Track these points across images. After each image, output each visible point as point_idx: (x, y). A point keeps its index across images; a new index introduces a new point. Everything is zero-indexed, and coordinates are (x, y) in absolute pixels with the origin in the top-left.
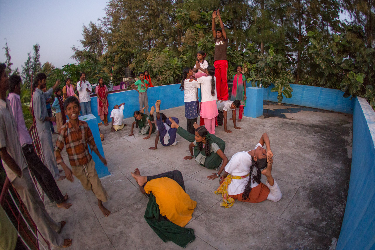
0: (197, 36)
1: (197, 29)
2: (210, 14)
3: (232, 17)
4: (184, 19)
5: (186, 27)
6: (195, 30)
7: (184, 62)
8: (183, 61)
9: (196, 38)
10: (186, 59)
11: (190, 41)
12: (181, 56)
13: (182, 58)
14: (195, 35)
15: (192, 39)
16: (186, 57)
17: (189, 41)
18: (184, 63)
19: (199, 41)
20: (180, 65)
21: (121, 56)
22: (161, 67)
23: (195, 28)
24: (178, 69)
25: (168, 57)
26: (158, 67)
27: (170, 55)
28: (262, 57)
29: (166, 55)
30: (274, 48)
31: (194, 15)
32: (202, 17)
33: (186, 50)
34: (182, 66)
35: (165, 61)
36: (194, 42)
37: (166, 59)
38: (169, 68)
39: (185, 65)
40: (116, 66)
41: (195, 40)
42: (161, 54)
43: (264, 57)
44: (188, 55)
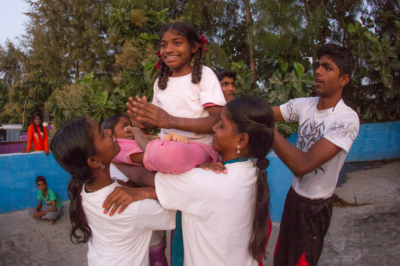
0: (143, 54)
1: (143, 42)
2: (166, 15)
3: (200, 21)
4: (120, 24)
7: (121, 100)
10: (124, 96)
11: (131, 61)
12: (117, 90)
13: (117, 94)
14: (139, 51)
15: (135, 57)
18: (122, 102)
19: (147, 59)
20: (112, 106)
21: (37, 89)
22: (78, 109)
23: (139, 39)
24: (109, 113)
25: (92, 90)
26: (69, 109)
27: (95, 87)
28: (277, 81)
29: (89, 87)
30: (287, 64)
31: (138, 15)
32: (151, 21)
33: (125, 80)
34: (115, 108)
35: (85, 98)
36: (137, 64)
37: (88, 94)
38: (93, 111)
39: (123, 106)
40: (31, 103)
41: (140, 60)
42: (80, 84)
43: (281, 81)
44: (128, 88)
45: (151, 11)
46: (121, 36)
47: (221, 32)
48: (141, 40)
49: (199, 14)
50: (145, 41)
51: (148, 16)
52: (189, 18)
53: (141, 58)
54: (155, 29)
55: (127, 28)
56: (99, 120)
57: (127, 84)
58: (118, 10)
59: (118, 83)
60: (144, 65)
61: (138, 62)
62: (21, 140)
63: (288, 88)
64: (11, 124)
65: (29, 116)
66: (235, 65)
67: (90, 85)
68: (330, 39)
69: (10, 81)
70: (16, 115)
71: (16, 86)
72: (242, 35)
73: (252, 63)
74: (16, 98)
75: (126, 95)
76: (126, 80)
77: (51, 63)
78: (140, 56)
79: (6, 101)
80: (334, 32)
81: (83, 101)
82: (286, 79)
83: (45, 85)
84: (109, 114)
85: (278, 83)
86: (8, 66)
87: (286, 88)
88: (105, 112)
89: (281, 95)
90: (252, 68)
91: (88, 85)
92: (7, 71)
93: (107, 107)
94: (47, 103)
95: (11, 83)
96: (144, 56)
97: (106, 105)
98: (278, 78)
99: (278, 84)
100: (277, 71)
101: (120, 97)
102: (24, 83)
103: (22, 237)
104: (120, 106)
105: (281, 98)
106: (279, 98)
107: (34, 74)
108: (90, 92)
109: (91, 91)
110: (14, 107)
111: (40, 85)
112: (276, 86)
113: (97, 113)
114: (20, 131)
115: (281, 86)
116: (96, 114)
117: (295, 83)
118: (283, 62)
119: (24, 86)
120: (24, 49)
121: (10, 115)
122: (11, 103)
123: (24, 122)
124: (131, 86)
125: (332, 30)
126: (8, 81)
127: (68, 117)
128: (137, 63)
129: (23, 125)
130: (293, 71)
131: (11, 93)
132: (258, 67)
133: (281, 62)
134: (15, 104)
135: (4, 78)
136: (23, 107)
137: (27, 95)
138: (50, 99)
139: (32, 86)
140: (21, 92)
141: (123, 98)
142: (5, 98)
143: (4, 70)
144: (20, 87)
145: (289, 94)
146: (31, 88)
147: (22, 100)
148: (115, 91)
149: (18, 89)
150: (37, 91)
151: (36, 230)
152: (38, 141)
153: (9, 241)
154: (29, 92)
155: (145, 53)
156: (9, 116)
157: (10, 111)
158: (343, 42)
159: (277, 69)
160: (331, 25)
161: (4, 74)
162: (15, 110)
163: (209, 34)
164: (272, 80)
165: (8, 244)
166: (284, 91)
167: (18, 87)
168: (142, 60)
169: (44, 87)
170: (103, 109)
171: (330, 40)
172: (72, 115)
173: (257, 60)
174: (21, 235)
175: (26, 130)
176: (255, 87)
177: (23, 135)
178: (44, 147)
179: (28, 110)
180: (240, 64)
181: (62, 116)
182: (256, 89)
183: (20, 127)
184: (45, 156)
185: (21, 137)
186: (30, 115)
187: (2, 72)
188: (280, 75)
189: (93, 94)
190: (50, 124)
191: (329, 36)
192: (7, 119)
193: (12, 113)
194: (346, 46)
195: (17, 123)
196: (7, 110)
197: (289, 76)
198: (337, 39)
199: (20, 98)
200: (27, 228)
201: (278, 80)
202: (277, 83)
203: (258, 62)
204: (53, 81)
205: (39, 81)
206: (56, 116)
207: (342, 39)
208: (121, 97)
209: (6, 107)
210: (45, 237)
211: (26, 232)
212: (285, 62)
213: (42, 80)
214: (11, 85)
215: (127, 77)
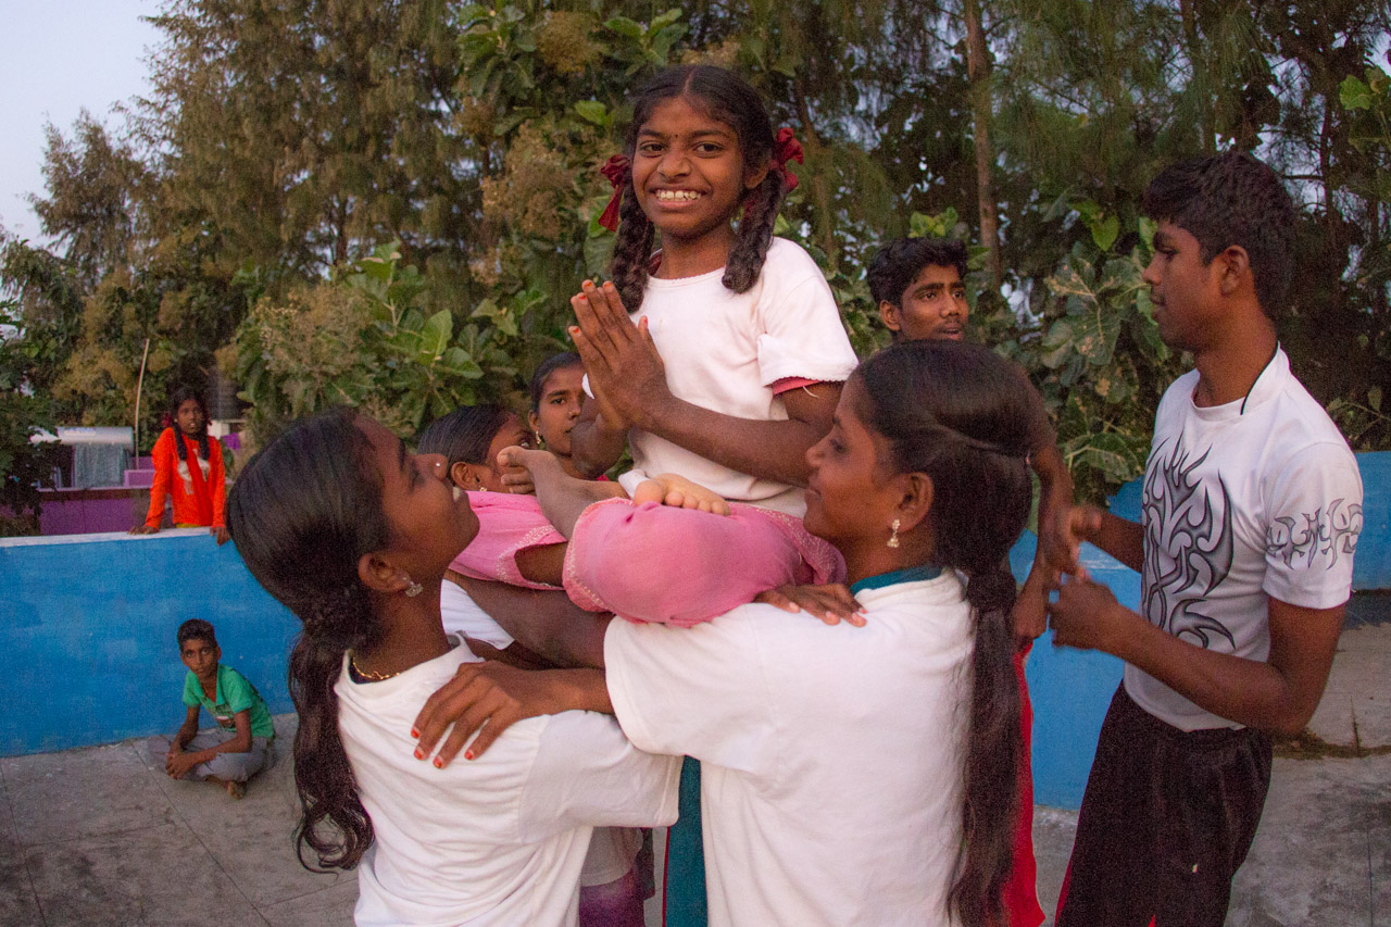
0: (583, 179)
1: (585, 133)
2: (670, 35)
3: (797, 60)
4: (500, 66)
5: (512, 121)
6: (575, 140)
7: (499, 347)
8: (492, 344)
9: (577, 189)
10: (512, 330)
11: (538, 202)
12: (484, 308)
13: (484, 323)
14: (571, 166)
15: (554, 189)
16: (511, 316)
17: (530, 204)
18: (502, 354)
19: (598, 198)
20: (467, 366)
21: (191, 299)
22: (338, 376)
23: (571, 123)
24: (453, 392)
25: (393, 308)
26: (308, 376)
27: (404, 297)
28: (1077, 286)
29: (381, 295)
30: (1113, 225)
31: (565, 33)
32: (616, 55)
33: (516, 274)
34: (477, 374)
35: (368, 335)
36: (562, 213)
37: (377, 323)
38: (395, 385)
39: (504, 369)
40: (168, 349)
41: (571, 201)
42: (350, 285)
43: (1092, 289)
44: (526, 301)
45: (617, 20)
46: (502, 110)
47: (871, 100)
48: (577, 127)
49: (792, 35)
50: (592, 130)
51: (605, 36)
52: (757, 49)
53: (574, 192)
54: (628, 85)
55: (528, 83)
56: (416, 420)
57: (525, 287)
58: (493, 13)
59: (491, 281)
60: (586, 218)
61: (562, 205)
62: (126, 486)
63: (1116, 311)
64: (92, 425)
65: (157, 398)
66: (925, 224)
67: (384, 290)
68: (1273, 132)
69: (90, 269)
70: (111, 393)
71: (114, 285)
72: (953, 113)
73: (986, 216)
74: (113, 331)
75: (520, 330)
76: (520, 271)
77: (244, 204)
78: (574, 183)
79: (74, 340)
80: (1290, 106)
81: (358, 348)
82: (1108, 279)
83: (219, 284)
84: (453, 398)
85: (1081, 293)
86: (85, 211)
87: (1109, 311)
88: (440, 390)
89: (1088, 340)
90: (986, 235)
91: (379, 288)
92: (79, 230)
93: (448, 369)
94: (225, 349)
95: (96, 273)
96: (589, 184)
97: (442, 363)
98: (1079, 273)
99: (1079, 297)
100: (1077, 248)
101: (496, 337)
102: (144, 276)
103: (122, 843)
104: (495, 369)
105: (1090, 351)
106: (1084, 348)
107: (179, 241)
108: (385, 316)
109: (389, 311)
110: (102, 363)
111: (200, 284)
112: (1070, 304)
113: (411, 393)
114: (125, 451)
115: (1091, 305)
116: (406, 398)
117: (1140, 293)
118: (1101, 215)
119: (142, 287)
120: (145, 148)
121: (89, 392)
122: (93, 349)
123: (140, 420)
124: (537, 295)
125: (1283, 98)
126: (83, 268)
127: (304, 407)
128: (560, 209)
129: (134, 429)
130: (1136, 251)
131: (95, 310)
132: (1009, 232)
133: (1094, 217)
134: (107, 353)
135: (68, 255)
136: (136, 363)
137: (151, 320)
138: (238, 336)
139: (173, 289)
140: (129, 310)
141: (505, 340)
142: (69, 330)
143: (67, 226)
144: (128, 289)
145: (1121, 335)
146: (165, 295)
147: (133, 337)
148: (476, 313)
149: (117, 298)
150: (189, 307)
151: (172, 817)
152: (189, 491)
153: (74, 853)
154: (161, 308)
155: (593, 173)
156: (84, 396)
157: (90, 377)
158: (1324, 142)
159: (1077, 243)
160: (1279, 79)
161: (69, 240)
162: (107, 375)
163: (831, 107)
164: (1059, 283)
165: (67, 867)
166: (1099, 325)
167: (121, 291)
168: (580, 200)
169: (216, 293)
170: (432, 378)
171: (1275, 135)
172: (318, 399)
173: (1003, 205)
174: (119, 833)
175: (144, 448)
176: (995, 309)
177: (135, 468)
178: (212, 514)
179: (157, 377)
180: (942, 221)
181: (282, 401)
182: (999, 316)
183: (122, 437)
184: (215, 547)
185: (127, 472)
186: (164, 396)
187: (62, 233)
188: (1088, 264)
189: (396, 323)
190: (234, 428)
191: (1274, 122)
192: (78, 406)
193: (95, 384)
194: (1332, 158)
195: (115, 422)
196: (77, 374)
197: (1120, 268)
198: (1299, 135)
199: (127, 329)
200: (138, 808)
201: (1082, 283)
202: (1077, 292)
203: (1006, 215)
204: (248, 270)
205: (198, 269)
206: (256, 398)
207: (1320, 132)
208: (502, 333)
209: (74, 361)
210: (207, 845)
211: (135, 825)
212: (1105, 218)
213: (208, 266)
214: (93, 281)
215: (525, 262)
